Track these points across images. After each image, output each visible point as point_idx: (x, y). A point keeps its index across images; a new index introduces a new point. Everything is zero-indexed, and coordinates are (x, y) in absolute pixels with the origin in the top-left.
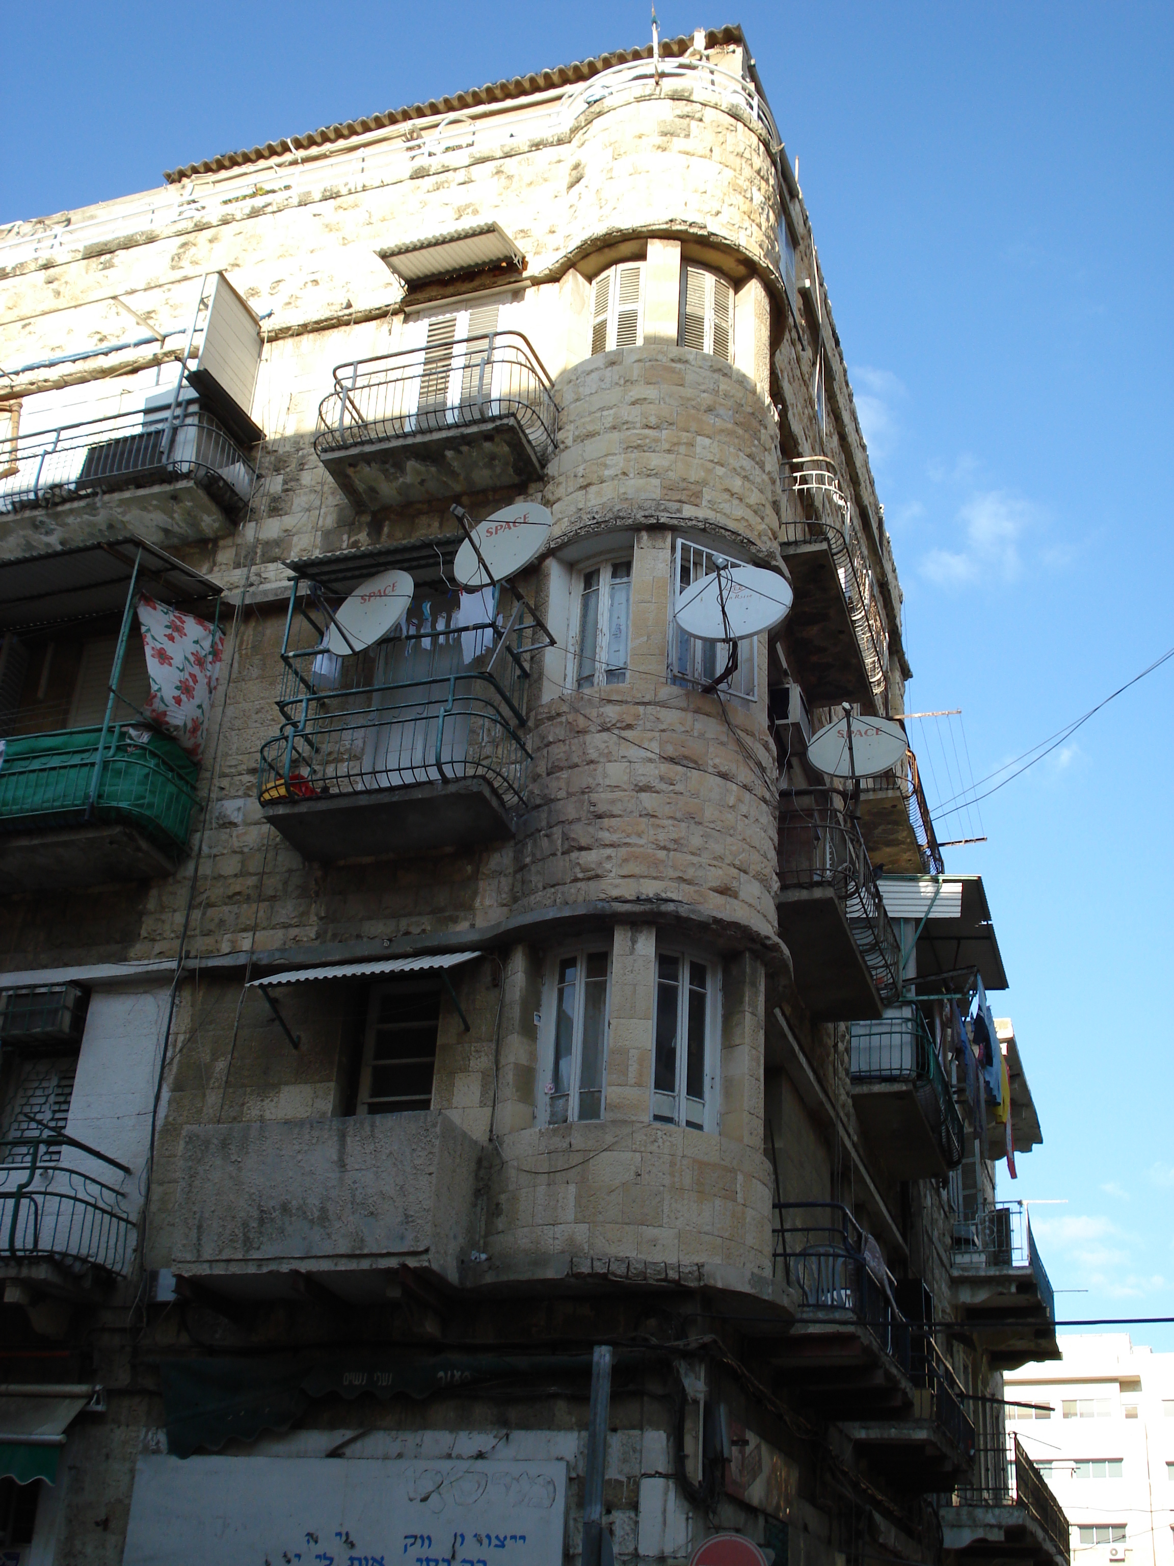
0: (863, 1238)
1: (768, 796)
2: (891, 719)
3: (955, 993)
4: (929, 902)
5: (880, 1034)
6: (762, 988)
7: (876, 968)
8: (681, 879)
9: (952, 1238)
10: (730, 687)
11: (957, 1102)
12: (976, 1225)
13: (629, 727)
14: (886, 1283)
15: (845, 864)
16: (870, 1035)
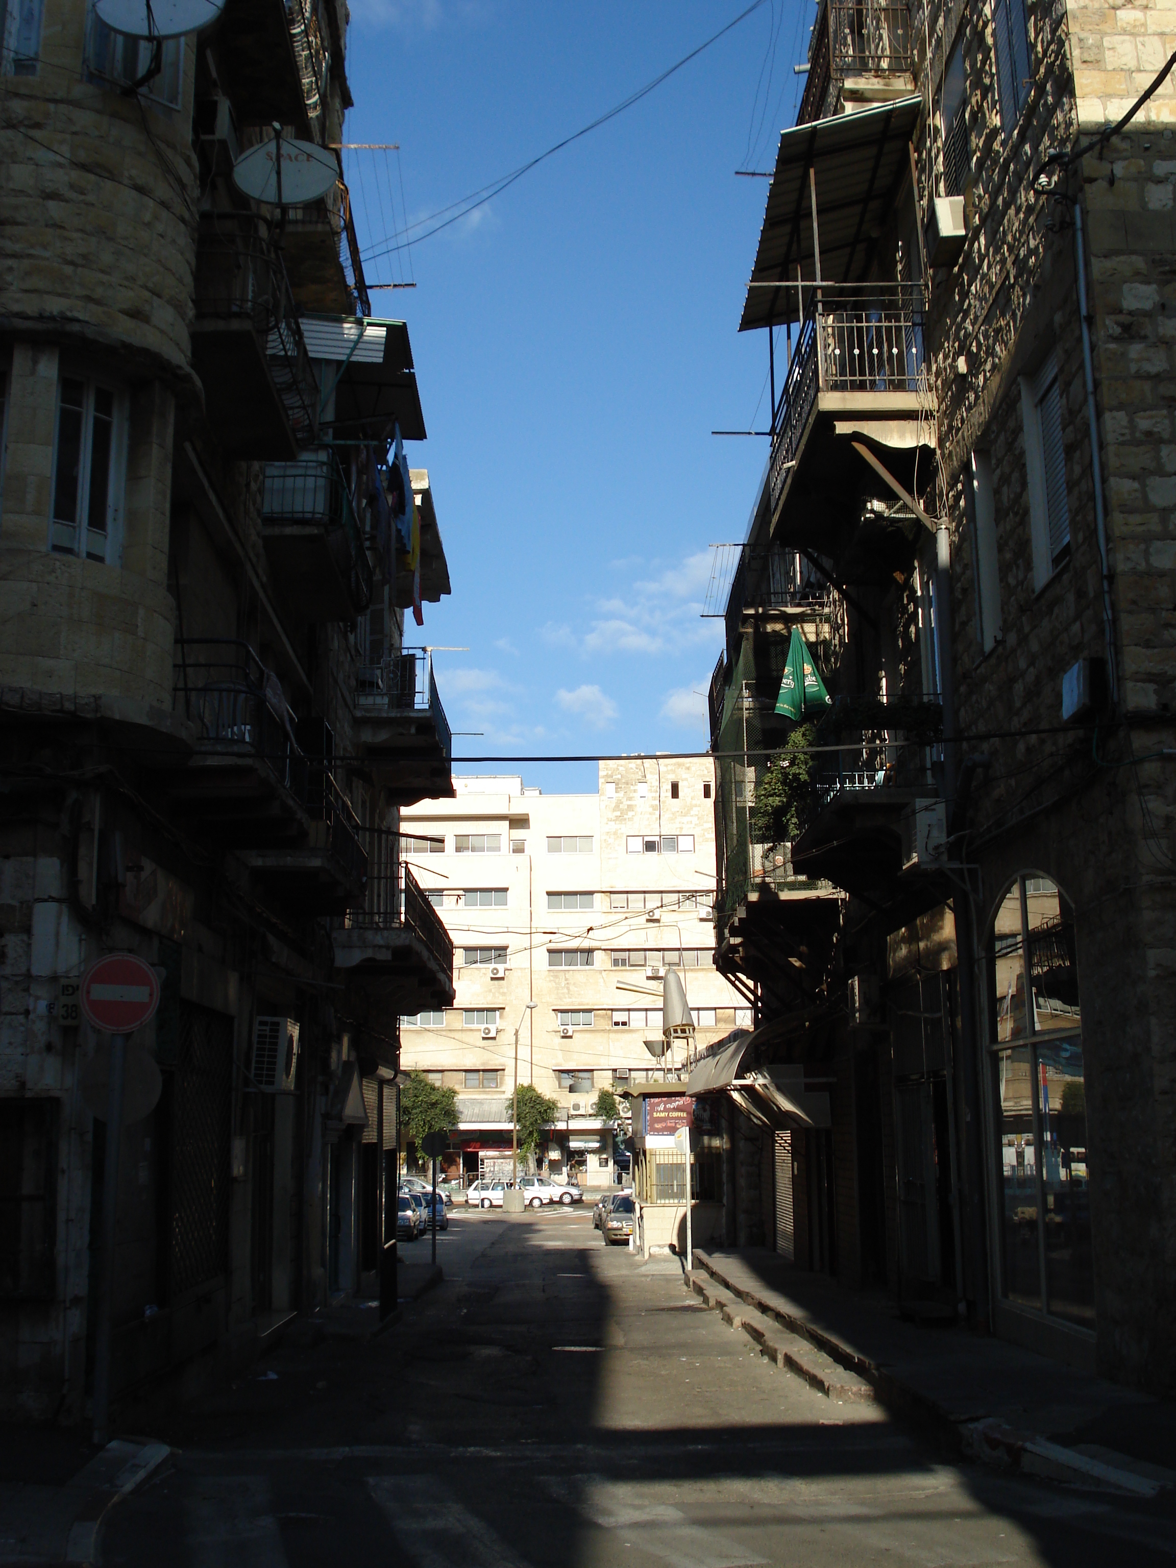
0: (266, 675)
1: (187, 215)
2: (325, 147)
3: (372, 440)
4: (352, 345)
5: (295, 476)
6: (171, 419)
7: (292, 408)
8: (89, 299)
9: (357, 680)
10: (151, 91)
11: (368, 549)
12: (381, 668)
13: (38, 126)
14: (286, 718)
15: (266, 297)
16: (284, 476)
